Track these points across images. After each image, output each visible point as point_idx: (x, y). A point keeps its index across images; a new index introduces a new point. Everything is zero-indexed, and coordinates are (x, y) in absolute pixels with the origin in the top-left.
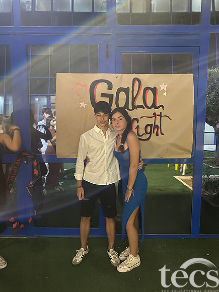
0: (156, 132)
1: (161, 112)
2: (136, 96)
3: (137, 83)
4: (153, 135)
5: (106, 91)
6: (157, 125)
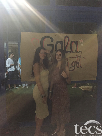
0: (77, 66)
1: (80, 55)
2: (67, 46)
3: (67, 38)
4: (76, 67)
5: (50, 43)
6: (78, 62)
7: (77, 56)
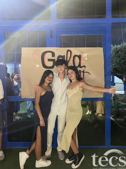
1: (84, 70)
3: (69, 53)
5: (51, 58)
6: (82, 78)
7: (80, 71)
